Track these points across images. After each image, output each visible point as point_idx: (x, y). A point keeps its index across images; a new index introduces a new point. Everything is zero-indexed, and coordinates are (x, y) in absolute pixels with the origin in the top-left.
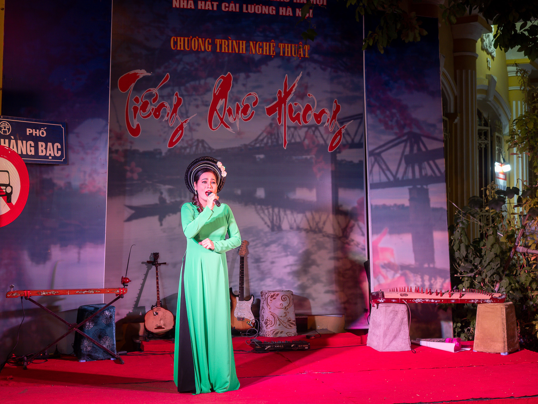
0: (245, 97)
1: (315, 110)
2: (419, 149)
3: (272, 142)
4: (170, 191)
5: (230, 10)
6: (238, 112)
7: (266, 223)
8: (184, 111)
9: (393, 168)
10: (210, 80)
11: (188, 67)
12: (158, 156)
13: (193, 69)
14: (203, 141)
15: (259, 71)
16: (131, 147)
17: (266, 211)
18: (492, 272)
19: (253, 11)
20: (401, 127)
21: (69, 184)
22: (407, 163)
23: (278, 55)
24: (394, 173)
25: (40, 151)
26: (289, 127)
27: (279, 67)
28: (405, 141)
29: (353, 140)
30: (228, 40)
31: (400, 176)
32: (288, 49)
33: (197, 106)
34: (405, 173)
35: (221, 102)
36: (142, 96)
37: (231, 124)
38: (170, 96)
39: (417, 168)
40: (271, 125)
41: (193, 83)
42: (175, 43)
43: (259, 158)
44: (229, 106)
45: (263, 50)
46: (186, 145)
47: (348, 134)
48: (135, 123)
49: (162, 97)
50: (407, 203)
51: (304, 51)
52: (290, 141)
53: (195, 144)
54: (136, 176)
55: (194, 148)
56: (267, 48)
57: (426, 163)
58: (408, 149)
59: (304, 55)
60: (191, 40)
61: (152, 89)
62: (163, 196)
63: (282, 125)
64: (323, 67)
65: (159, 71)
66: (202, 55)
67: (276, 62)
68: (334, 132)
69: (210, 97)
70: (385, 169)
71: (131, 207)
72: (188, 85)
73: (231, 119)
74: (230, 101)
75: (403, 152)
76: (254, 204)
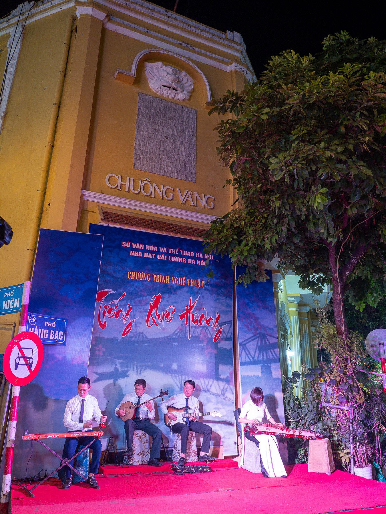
0: (168, 308)
1: (206, 318)
2: (265, 342)
3: (182, 335)
4: (121, 364)
5: (162, 259)
6: (163, 317)
7: (177, 385)
8: (133, 315)
9: (252, 353)
10: (148, 297)
11: (136, 289)
12: (116, 342)
13: (139, 290)
14: (143, 333)
15: (176, 294)
16: (100, 335)
17: (178, 378)
18: (311, 418)
19: (174, 260)
20: (257, 329)
21: (65, 358)
22: (260, 351)
23: (187, 285)
24: (253, 357)
25: (51, 336)
26: (192, 327)
27: (187, 292)
28: (258, 337)
29: (227, 336)
30: (160, 275)
31: (256, 358)
32: (192, 282)
33: (141, 312)
34: (259, 356)
35: (154, 310)
36: (109, 305)
37: (159, 323)
38: (125, 306)
39: (265, 354)
40: (182, 325)
41: (138, 299)
42: (130, 275)
43: (174, 344)
44: (159, 313)
45: (178, 282)
46: (132, 335)
47: (224, 332)
48: (103, 321)
49: (121, 306)
50: (260, 374)
51: (201, 283)
52: (192, 335)
53: (138, 335)
54: (101, 354)
55: (137, 338)
56: (181, 281)
57: (269, 351)
58: (260, 342)
59: (201, 286)
60: (139, 274)
61: (115, 301)
62: (117, 366)
63: (188, 325)
64: (211, 293)
65: (120, 290)
66: (145, 283)
67: (186, 289)
68: (216, 330)
69: (148, 308)
70: (248, 354)
71: (97, 373)
72: (136, 299)
73: (159, 321)
74: (159, 310)
75: (257, 344)
76: (170, 373)
